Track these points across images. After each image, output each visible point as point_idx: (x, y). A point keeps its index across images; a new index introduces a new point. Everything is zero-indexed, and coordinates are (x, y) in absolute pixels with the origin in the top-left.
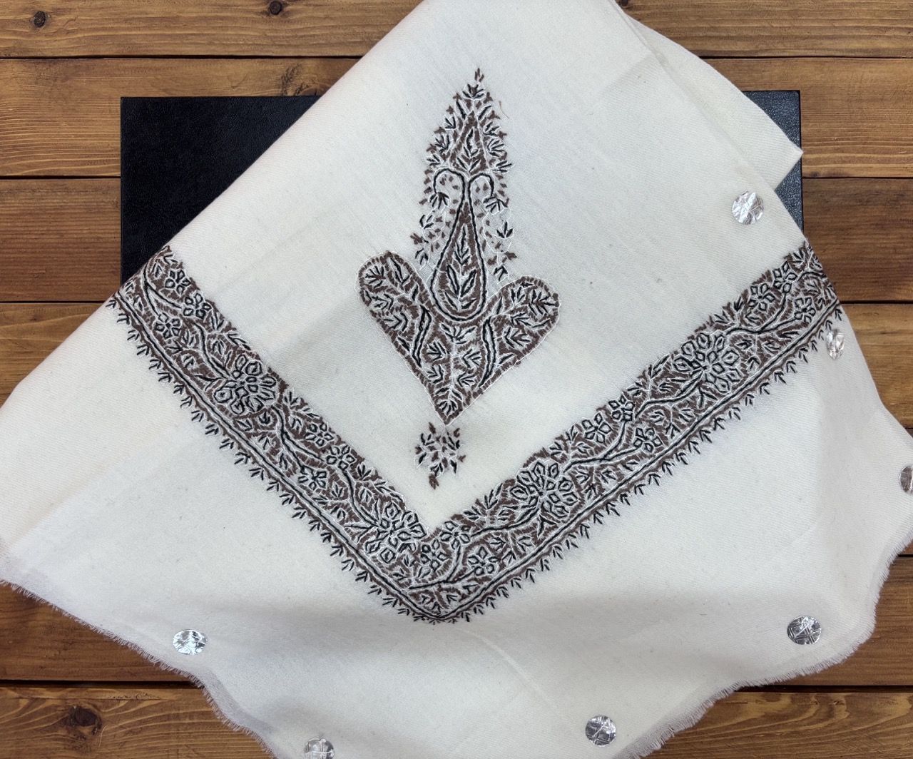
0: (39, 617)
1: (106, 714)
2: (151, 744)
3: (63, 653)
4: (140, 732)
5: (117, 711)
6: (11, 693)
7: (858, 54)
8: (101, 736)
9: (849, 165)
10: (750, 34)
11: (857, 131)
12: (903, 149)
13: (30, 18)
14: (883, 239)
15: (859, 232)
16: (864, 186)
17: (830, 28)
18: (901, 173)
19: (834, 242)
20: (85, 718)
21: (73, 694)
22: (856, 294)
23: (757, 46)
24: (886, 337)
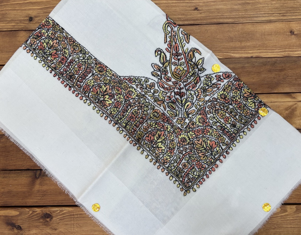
0: (35, 188)
1: (54, 215)
2: (67, 223)
3: (42, 198)
4: (63, 220)
5: (57, 214)
6: (27, 210)
7: (265, 21)
8: (52, 221)
9: (262, 54)
10: (233, 17)
11: (264, 44)
12: (277, 49)
13: (28, 19)
14: (271, 75)
15: (263, 73)
16: (265, 60)
17: (256, 14)
18: (277, 56)
19: (256, 76)
20: (48, 216)
21: (44, 209)
22: (263, 91)
23: (235, 20)
24: (272, 103)
